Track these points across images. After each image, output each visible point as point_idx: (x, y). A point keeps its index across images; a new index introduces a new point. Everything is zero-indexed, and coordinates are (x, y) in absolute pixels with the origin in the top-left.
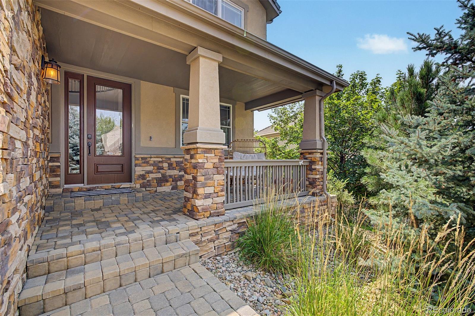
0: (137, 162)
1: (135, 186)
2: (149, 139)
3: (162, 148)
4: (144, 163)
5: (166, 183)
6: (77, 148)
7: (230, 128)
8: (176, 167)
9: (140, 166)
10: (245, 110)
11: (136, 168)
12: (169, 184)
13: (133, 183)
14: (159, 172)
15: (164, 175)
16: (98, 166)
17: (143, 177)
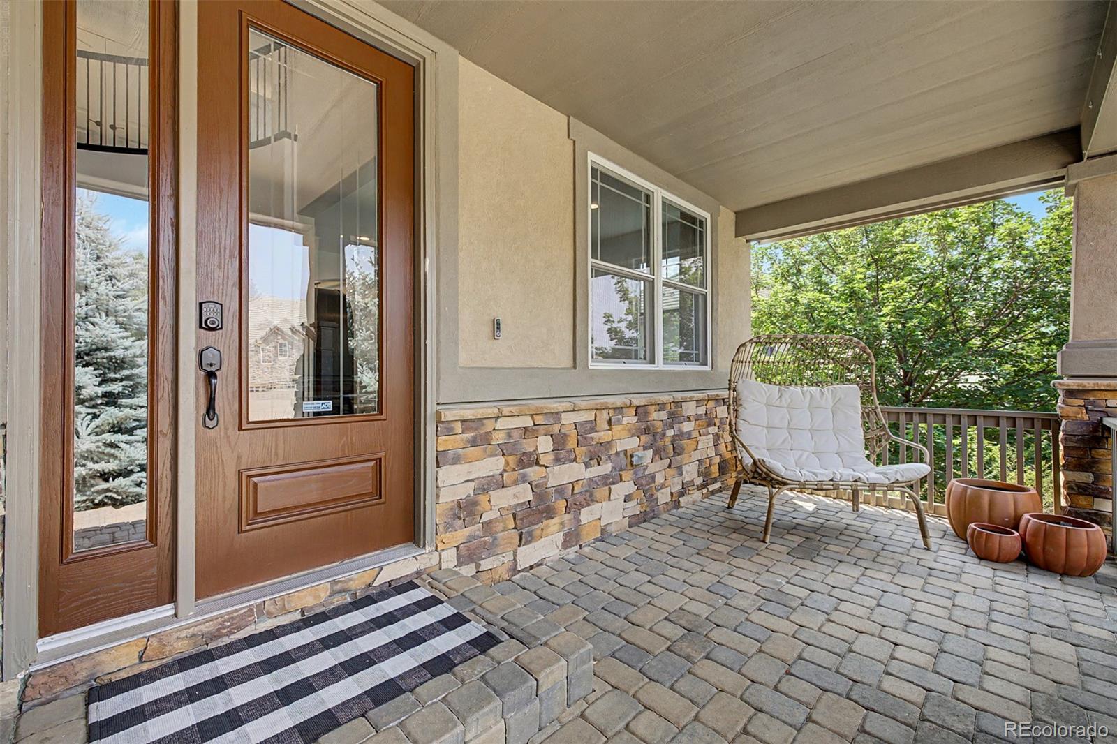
0: (446, 443)
1: (435, 561)
2: (487, 330)
3: (530, 371)
4: (473, 443)
5: (545, 522)
6: (108, 354)
7: (705, 296)
8: (577, 449)
9: (457, 460)
10: (736, 237)
11: (442, 471)
12: (553, 524)
13: (428, 548)
14: (524, 479)
15: (540, 492)
16: (255, 485)
17: (466, 510)
